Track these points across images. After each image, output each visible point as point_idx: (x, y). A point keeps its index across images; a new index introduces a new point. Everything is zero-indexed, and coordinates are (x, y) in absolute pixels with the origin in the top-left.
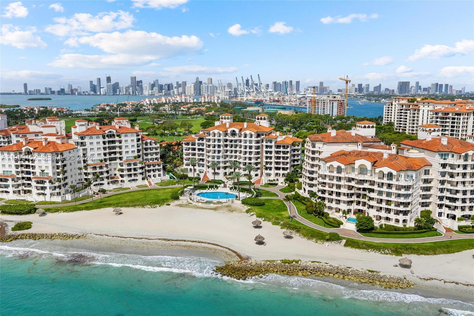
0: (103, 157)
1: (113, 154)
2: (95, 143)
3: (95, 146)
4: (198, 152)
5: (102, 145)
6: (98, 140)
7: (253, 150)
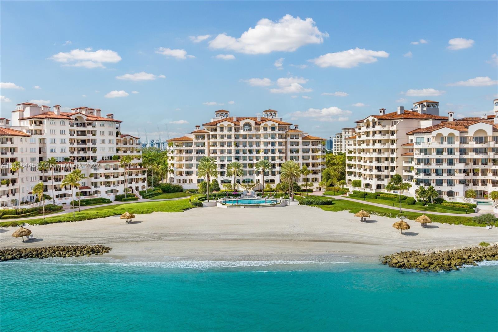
0: (68, 155)
1: (83, 152)
2: (57, 132)
3: (58, 136)
4: (197, 155)
5: (67, 136)
6: (63, 128)
7: (277, 147)
